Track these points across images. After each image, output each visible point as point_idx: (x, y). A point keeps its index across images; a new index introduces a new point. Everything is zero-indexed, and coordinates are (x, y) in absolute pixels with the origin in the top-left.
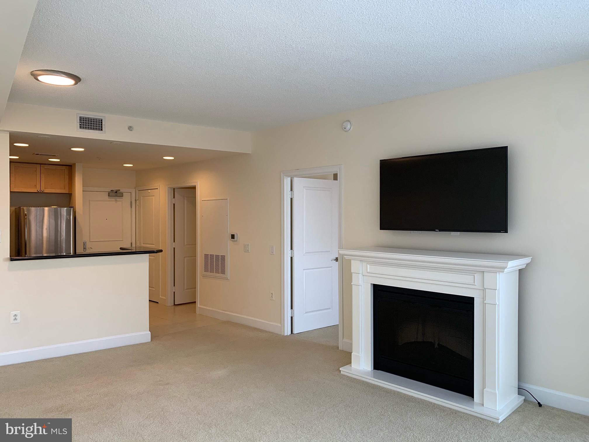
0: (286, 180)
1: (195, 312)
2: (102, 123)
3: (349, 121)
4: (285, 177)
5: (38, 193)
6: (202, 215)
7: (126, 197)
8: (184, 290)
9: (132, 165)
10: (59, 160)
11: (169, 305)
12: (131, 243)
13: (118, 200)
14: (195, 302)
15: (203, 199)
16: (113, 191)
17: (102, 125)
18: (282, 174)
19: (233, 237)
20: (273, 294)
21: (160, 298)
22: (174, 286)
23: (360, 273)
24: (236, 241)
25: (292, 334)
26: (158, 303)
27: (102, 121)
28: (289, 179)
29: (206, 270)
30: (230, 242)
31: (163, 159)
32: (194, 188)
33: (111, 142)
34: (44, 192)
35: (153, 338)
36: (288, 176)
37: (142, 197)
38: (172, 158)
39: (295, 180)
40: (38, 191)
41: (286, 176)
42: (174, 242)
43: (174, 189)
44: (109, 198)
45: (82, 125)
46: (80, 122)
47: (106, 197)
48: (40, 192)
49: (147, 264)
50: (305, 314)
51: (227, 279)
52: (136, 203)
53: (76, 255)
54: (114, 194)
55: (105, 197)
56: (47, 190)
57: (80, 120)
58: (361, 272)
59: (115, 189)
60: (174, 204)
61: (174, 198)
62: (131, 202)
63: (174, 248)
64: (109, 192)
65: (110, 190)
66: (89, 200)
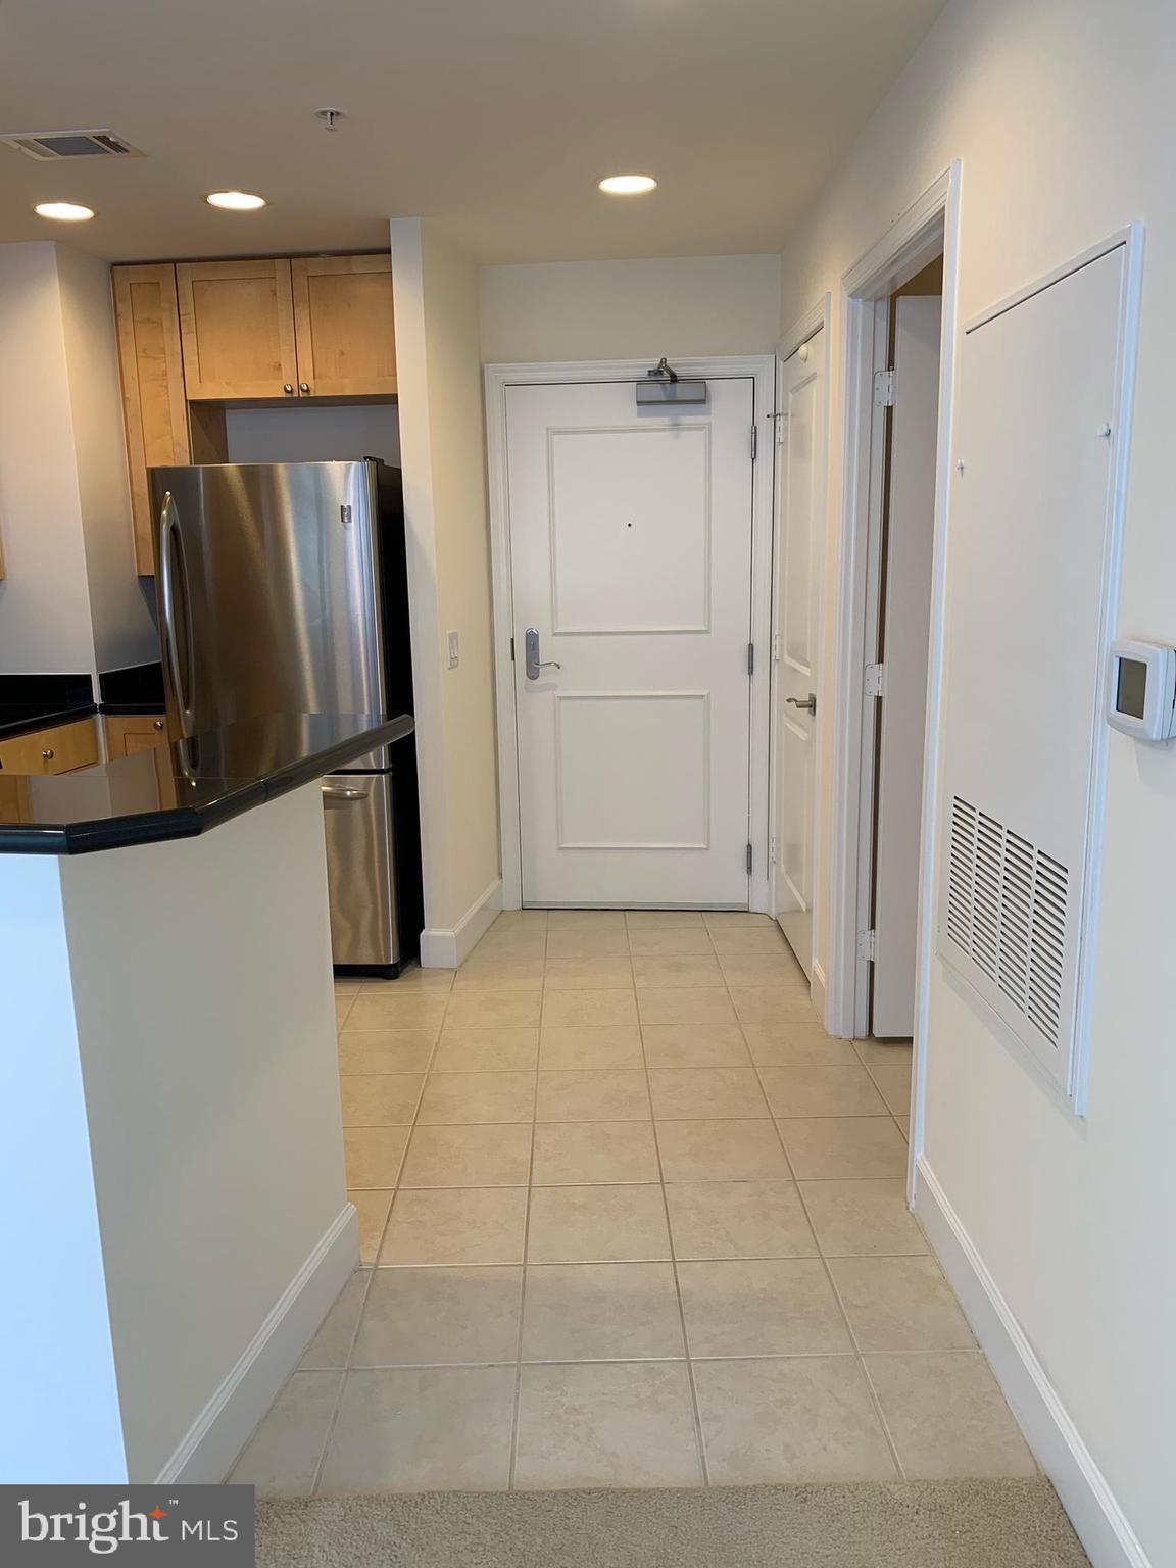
7: (728, 400)
11: (841, 1034)
12: (752, 646)
13: (685, 420)
16: (660, 373)
22: (872, 927)
34: (310, 395)
37: (790, 395)
40: (287, 391)
42: (881, 660)
44: (639, 414)
47: (629, 414)
48: (296, 395)
52: (776, 433)
55: (619, 404)
59: (661, 363)
60: (890, 409)
61: (891, 364)
62: (755, 432)
63: (879, 700)
64: (641, 382)
65: (644, 373)
66: (549, 430)
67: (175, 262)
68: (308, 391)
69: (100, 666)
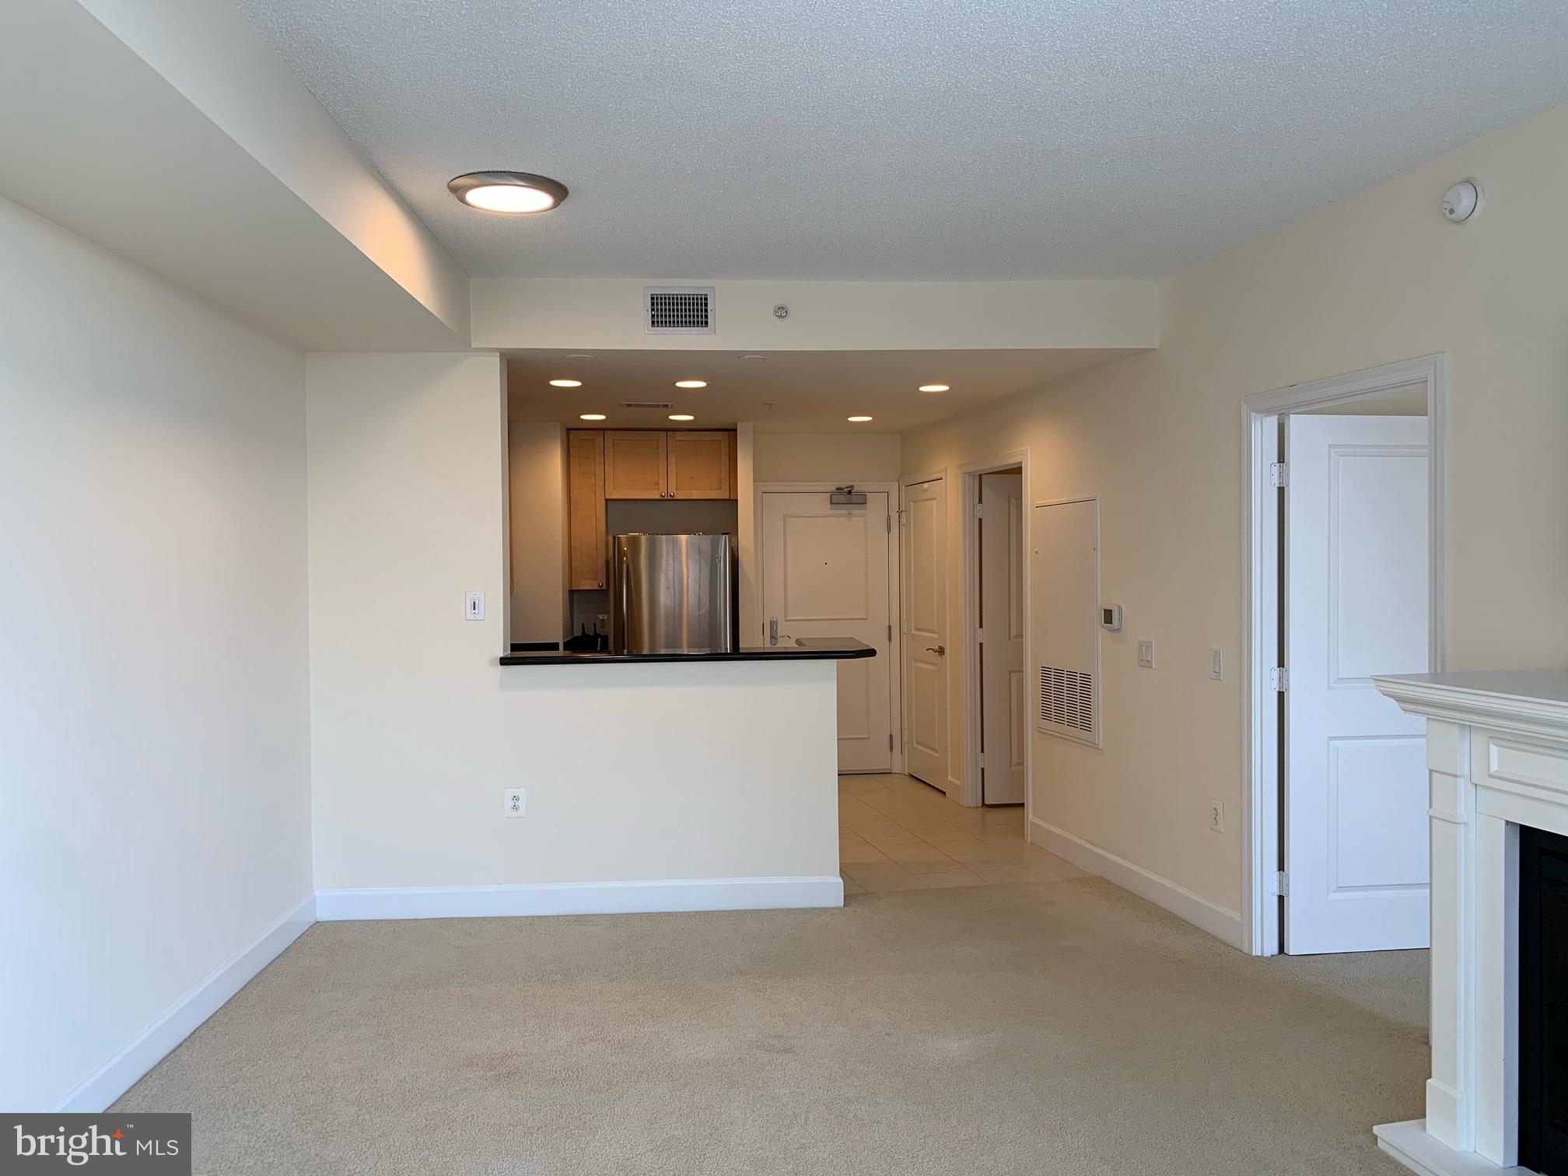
0: (1259, 424)
1: (1021, 833)
2: (706, 304)
3: (1469, 181)
4: (1253, 414)
5: (662, 500)
6: (1037, 550)
7: (876, 503)
8: (1010, 767)
9: (869, 419)
10: (691, 418)
11: (970, 805)
12: (890, 626)
13: (854, 512)
14: (1022, 805)
15: (1039, 503)
16: (842, 489)
17: (706, 311)
18: (1244, 408)
19: (1108, 616)
20: (1220, 811)
21: (951, 782)
22: (982, 751)
23: (1462, 776)
24: (1119, 630)
25: (1281, 956)
26: (944, 793)
27: (706, 299)
28: (1272, 422)
29: (1046, 715)
30: (1101, 632)
31: (920, 391)
32: (1017, 471)
33: (739, 355)
34: (675, 498)
35: (848, 898)
36: (1268, 412)
37: (912, 504)
38: (946, 388)
39: (1295, 422)
40: (661, 496)
41: (1258, 412)
42: (981, 626)
43: (980, 476)
44: (831, 509)
45: (658, 316)
46: (653, 310)
47: (826, 507)
48: (666, 498)
49: (832, 688)
50: (1336, 894)
51: (1096, 746)
52: (901, 520)
53: (736, 654)
54: (842, 498)
55: (822, 504)
56: (681, 492)
57: (653, 304)
58: (1466, 772)
59: (843, 485)
60: (980, 520)
61: (980, 501)
62: (889, 518)
63: (981, 644)
64: (832, 494)
65: (834, 489)
66: (784, 516)
67: (604, 430)
68: (672, 496)
69: (564, 639)
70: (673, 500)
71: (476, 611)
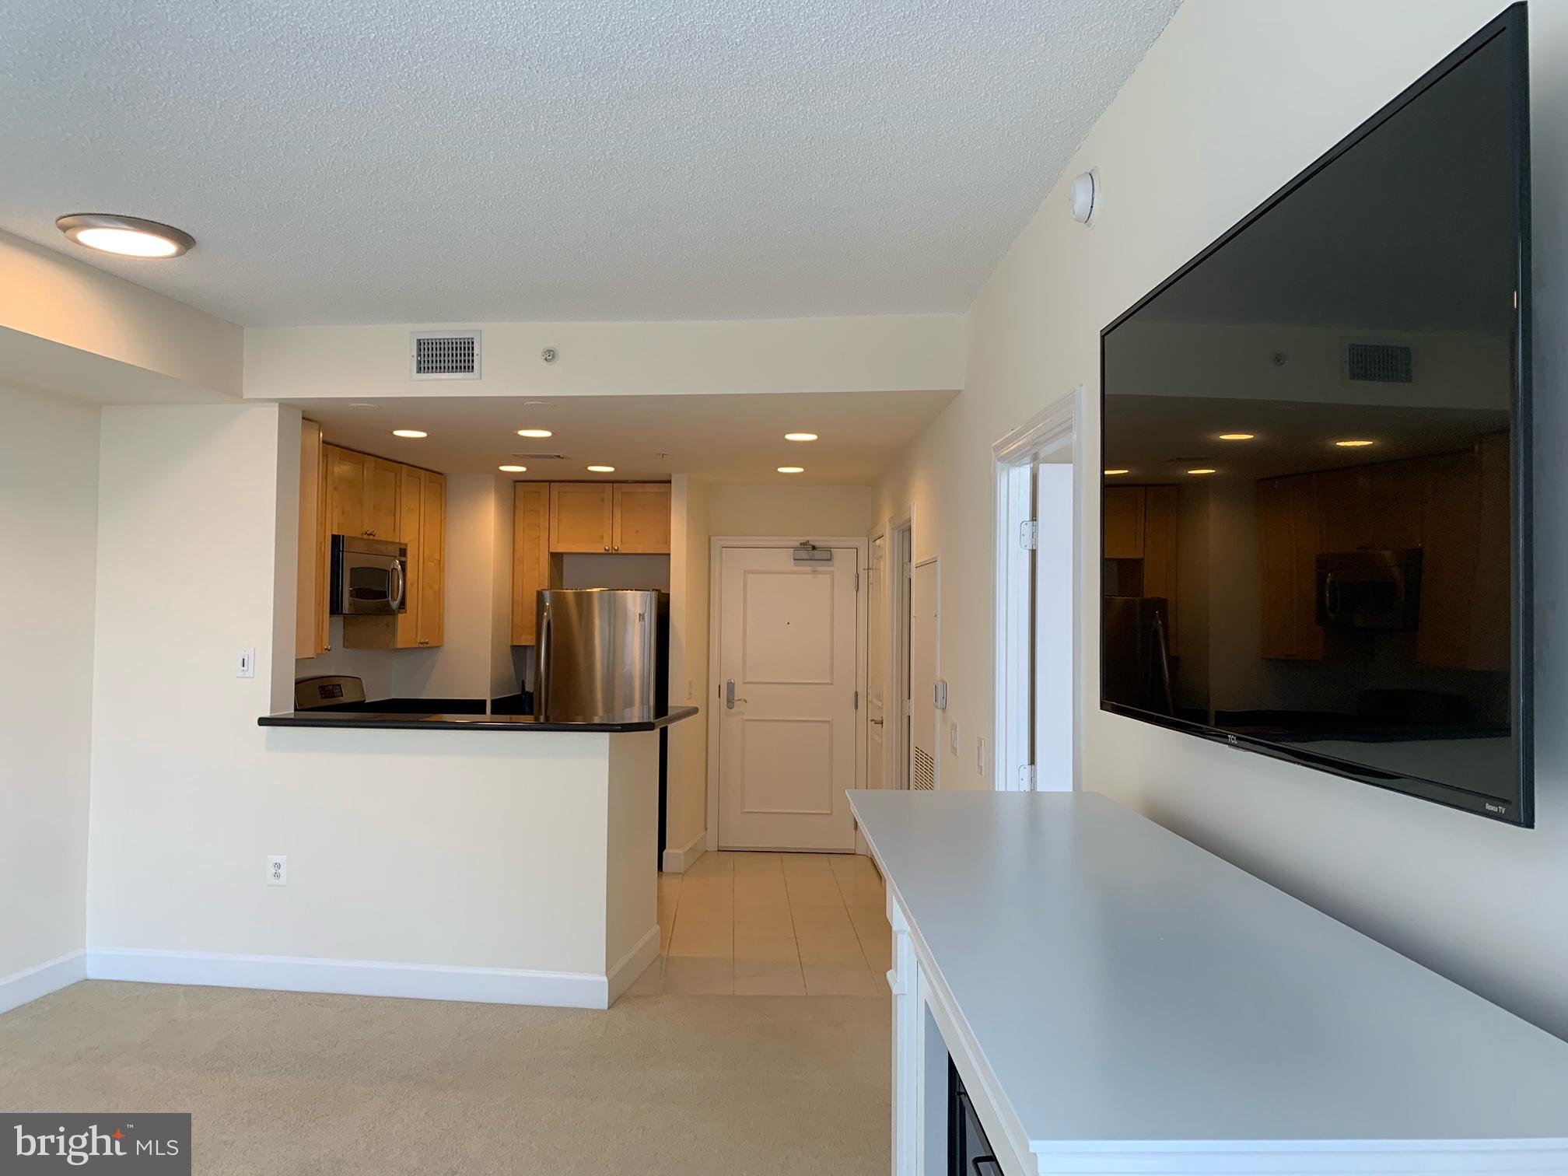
0: (1006, 475)
2: (473, 349)
5: (607, 554)
7: (843, 559)
9: (800, 470)
12: (856, 693)
13: (819, 569)
15: (917, 562)
16: (806, 544)
17: (473, 355)
24: (944, 709)
27: (472, 343)
28: (1025, 472)
31: (786, 440)
34: (619, 552)
38: (812, 437)
39: (1043, 469)
40: (605, 549)
44: (795, 565)
45: (424, 362)
46: (419, 355)
47: (790, 565)
48: (610, 551)
49: (603, 764)
52: (869, 579)
54: (804, 554)
55: (786, 560)
56: (626, 546)
57: (420, 349)
59: (806, 539)
62: (858, 577)
64: (796, 549)
65: (797, 544)
66: (745, 571)
67: (550, 482)
68: (617, 550)
69: (491, 695)
70: (617, 554)
71: (245, 668)
